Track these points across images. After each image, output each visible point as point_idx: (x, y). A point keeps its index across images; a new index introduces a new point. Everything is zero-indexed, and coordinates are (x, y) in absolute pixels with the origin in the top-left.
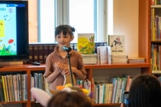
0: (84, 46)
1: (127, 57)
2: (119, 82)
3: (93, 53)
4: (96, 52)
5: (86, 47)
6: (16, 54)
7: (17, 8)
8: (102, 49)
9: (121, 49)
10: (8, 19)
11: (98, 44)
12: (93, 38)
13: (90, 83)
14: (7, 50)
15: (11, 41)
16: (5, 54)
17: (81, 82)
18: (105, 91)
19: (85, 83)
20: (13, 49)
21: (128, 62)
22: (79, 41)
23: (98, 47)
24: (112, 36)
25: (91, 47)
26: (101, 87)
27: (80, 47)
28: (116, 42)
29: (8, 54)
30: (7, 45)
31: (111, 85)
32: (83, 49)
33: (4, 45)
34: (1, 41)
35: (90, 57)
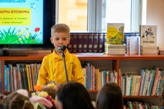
0: (113, 36)
1: (158, 48)
2: (148, 74)
3: (123, 43)
4: (125, 42)
5: (115, 37)
6: (42, 43)
8: (132, 41)
9: (152, 40)
10: (34, 6)
11: (130, 35)
12: (122, 28)
13: (116, 74)
14: (33, 38)
15: (37, 30)
16: (31, 42)
17: (108, 73)
18: (132, 83)
19: (112, 74)
20: (39, 38)
21: (159, 54)
22: (109, 31)
23: (128, 38)
24: (144, 27)
25: (121, 37)
26: (128, 78)
27: (109, 37)
28: (147, 33)
29: (34, 43)
30: (33, 33)
31: (139, 77)
32: (112, 39)
33: (30, 34)
34: (27, 29)
35: (118, 47)
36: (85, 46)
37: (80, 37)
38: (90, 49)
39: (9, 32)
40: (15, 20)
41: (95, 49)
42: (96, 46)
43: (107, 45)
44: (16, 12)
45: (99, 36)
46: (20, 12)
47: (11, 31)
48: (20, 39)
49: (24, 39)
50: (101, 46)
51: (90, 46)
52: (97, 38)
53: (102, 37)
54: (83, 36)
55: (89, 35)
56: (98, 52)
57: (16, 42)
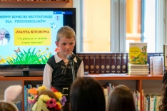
0: (136, 56)
3: (146, 63)
4: (149, 62)
5: (138, 57)
7: (64, 15)
8: (156, 61)
10: (54, 26)
11: (154, 55)
12: (145, 48)
13: (139, 94)
18: (155, 103)
19: (134, 95)
22: (131, 51)
25: (144, 57)
26: (151, 99)
27: (132, 57)
32: (135, 59)
33: (51, 54)
34: (48, 49)
35: (141, 67)
36: (108, 67)
37: (103, 58)
38: (113, 70)
39: (29, 52)
40: (34, 40)
41: (118, 70)
42: (119, 67)
43: (130, 65)
44: (36, 32)
45: (122, 56)
46: (40, 32)
47: (31, 51)
48: (40, 59)
49: (44, 59)
50: (124, 67)
51: (113, 67)
52: (120, 58)
53: (125, 58)
54: (106, 57)
55: (111, 55)
56: (121, 73)
57: (36, 63)
